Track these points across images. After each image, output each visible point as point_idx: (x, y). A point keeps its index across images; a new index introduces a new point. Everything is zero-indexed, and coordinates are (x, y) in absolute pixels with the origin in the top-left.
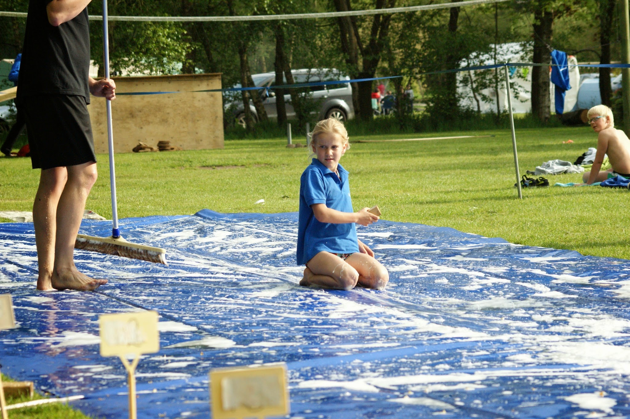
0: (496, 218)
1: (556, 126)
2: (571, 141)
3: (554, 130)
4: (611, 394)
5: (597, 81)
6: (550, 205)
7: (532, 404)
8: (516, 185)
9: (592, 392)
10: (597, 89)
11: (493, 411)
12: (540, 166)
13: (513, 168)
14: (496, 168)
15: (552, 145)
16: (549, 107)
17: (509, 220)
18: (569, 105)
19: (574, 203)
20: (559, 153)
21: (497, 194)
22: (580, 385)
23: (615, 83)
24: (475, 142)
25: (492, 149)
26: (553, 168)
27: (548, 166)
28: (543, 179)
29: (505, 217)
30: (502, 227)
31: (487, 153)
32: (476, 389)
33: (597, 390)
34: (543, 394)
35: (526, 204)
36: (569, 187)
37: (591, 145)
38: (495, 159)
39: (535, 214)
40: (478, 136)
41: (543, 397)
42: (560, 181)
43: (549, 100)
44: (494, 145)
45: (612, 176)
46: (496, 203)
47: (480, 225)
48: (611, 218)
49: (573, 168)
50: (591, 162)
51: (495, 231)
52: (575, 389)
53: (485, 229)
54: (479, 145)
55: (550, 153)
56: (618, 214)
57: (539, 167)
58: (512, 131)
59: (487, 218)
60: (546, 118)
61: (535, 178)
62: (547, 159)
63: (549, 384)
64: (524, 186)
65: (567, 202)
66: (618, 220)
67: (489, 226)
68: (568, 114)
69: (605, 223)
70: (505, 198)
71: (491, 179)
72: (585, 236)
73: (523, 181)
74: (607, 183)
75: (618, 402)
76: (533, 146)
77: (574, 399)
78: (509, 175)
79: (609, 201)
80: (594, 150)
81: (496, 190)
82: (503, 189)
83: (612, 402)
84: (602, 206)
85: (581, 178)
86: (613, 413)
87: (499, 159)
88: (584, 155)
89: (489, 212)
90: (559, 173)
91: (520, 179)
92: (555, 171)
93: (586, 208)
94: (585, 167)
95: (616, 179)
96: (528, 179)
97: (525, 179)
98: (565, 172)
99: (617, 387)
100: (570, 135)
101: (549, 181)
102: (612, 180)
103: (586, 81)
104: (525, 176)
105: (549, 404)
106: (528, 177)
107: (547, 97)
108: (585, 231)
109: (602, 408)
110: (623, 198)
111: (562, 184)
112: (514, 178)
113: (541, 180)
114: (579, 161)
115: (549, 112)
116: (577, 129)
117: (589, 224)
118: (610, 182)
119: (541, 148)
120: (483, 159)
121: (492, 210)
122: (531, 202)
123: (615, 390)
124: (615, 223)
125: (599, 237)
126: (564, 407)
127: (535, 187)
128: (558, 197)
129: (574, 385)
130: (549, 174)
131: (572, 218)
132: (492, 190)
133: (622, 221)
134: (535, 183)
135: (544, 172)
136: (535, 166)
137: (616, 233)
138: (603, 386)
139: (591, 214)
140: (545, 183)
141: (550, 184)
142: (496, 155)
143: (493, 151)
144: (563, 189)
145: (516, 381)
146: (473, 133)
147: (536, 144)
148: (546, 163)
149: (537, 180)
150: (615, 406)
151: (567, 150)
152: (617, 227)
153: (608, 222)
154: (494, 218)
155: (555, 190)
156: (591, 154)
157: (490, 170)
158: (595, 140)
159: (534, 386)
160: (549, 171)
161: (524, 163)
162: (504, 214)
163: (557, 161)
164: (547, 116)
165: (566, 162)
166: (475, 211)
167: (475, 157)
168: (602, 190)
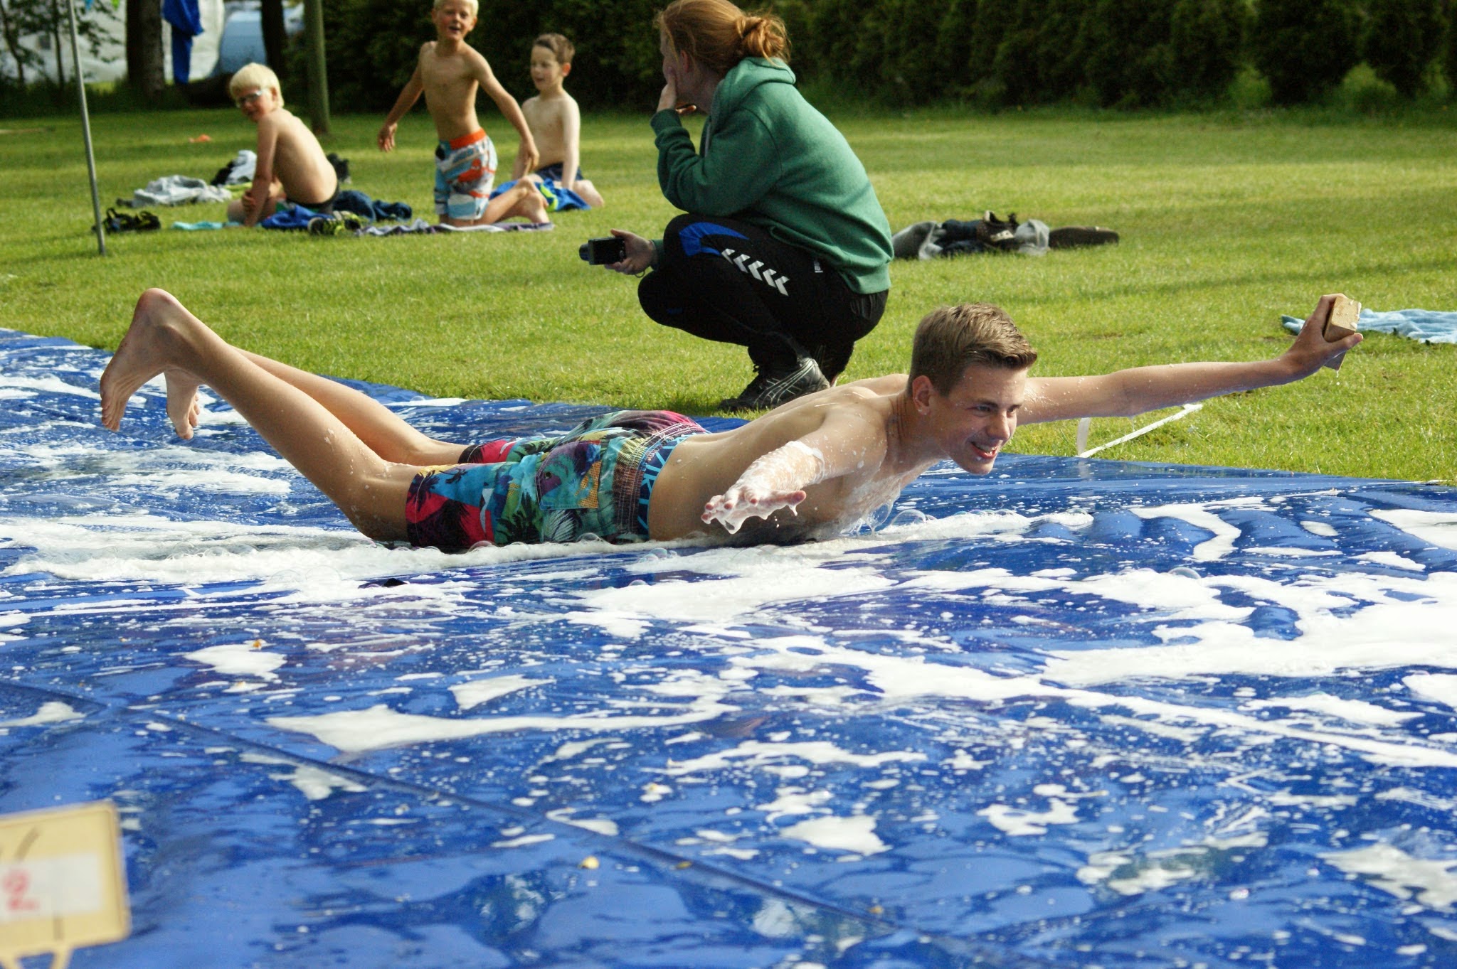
0: (55, 298)
1: (176, 107)
2: (206, 137)
3: (173, 115)
4: (275, 643)
5: (256, 17)
6: (163, 269)
7: (120, 669)
8: (95, 229)
9: (240, 642)
10: (257, 32)
11: (43, 686)
12: (144, 188)
13: (88, 195)
14: (56, 195)
15: (168, 147)
16: (161, 69)
17: (80, 301)
18: (202, 65)
19: (210, 264)
20: (182, 163)
21: (57, 248)
22: (215, 628)
23: (293, 21)
24: (14, 143)
25: (48, 157)
26: (168, 193)
27: (159, 189)
28: (148, 216)
29: (72, 294)
30: (67, 313)
31: (37, 165)
32: (8, 643)
33: (250, 637)
34: (143, 649)
35: (115, 266)
36: (200, 230)
37: (246, 145)
38: (53, 177)
39: (133, 287)
40: (21, 131)
41: (142, 655)
42: (184, 219)
43: (162, 55)
44: (54, 148)
45: (284, 209)
46: (54, 267)
47: (21, 312)
48: (283, 293)
49: (209, 192)
50: (245, 179)
51: (52, 323)
52: (206, 637)
53: (32, 318)
54: (21, 150)
55: (163, 163)
56: (296, 283)
57: (141, 192)
58: (83, 119)
59: (36, 297)
60: (157, 92)
61: (131, 213)
62: (156, 174)
63: (154, 628)
64: (111, 229)
65: (196, 261)
66: (297, 295)
67: (41, 313)
68: (200, 83)
69: (272, 301)
70: (72, 256)
71: (46, 217)
72: (232, 329)
73: (109, 220)
74: (276, 222)
75: (288, 659)
76: (132, 149)
77: (202, 656)
78: (80, 209)
79: (280, 258)
80: (251, 156)
81: (55, 238)
82: (68, 237)
83: (277, 660)
84: (265, 268)
85: (225, 212)
86: (279, 681)
87: (62, 176)
88: (231, 166)
89: (40, 285)
90: (181, 203)
91: (103, 217)
92: (174, 199)
93: (233, 272)
94: (233, 190)
95: (293, 213)
96: (118, 216)
97: (112, 216)
98: (194, 201)
99: (288, 629)
100: (205, 124)
101: (161, 219)
102: (286, 215)
103: (237, 17)
104: (112, 210)
105: (153, 668)
106: (119, 211)
107: (157, 49)
108: (231, 319)
109: (257, 674)
110: (307, 251)
111: (186, 226)
112: (91, 215)
113: (145, 218)
114: (221, 178)
115: (163, 78)
116: (219, 113)
117: (241, 304)
118: (282, 220)
119: (145, 151)
120: (28, 178)
121: (46, 280)
122: (123, 263)
123: (286, 635)
124: (292, 300)
125: (259, 331)
126: (182, 672)
127: (133, 232)
128: (179, 252)
129: (204, 630)
130: (161, 204)
131: (207, 293)
132: (47, 239)
133: (304, 296)
134: (132, 225)
135: (150, 201)
136: (134, 189)
137: (293, 321)
138: (260, 628)
139: (245, 284)
140: (152, 224)
141: (164, 226)
142: (55, 168)
143: (50, 161)
144: (189, 236)
145: (87, 624)
146: (11, 123)
147: (136, 143)
148: (154, 183)
149: (137, 218)
150: (283, 666)
151: (197, 155)
152: (296, 310)
153: (278, 299)
154: (49, 296)
155: (171, 237)
156: (244, 163)
157: (43, 201)
158: (252, 136)
159: (126, 633)
160: (161, 198)
161: (111, 184)
162: (69, 287)
163: (177, 178)
164: (158, 87)
165: (194, 179)
166: (12, 282)
167: (14, 172)
168: (266, 236)
